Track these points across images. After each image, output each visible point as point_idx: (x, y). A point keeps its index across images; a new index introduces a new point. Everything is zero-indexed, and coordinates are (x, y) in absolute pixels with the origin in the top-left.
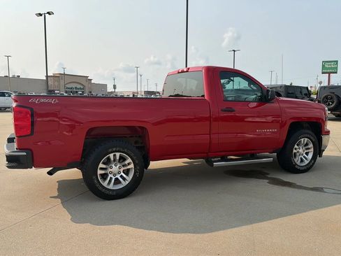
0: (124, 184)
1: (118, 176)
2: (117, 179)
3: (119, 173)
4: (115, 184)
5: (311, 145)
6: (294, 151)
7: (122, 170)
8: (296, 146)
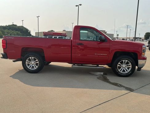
0: (35, 68)
1: (34, 65)
2: (33, 66)
3: (34, 64)
4: (32, 68)
5: (130, 64)
6: (118, 66)
7: (35, 63)
8: (119, 63)
